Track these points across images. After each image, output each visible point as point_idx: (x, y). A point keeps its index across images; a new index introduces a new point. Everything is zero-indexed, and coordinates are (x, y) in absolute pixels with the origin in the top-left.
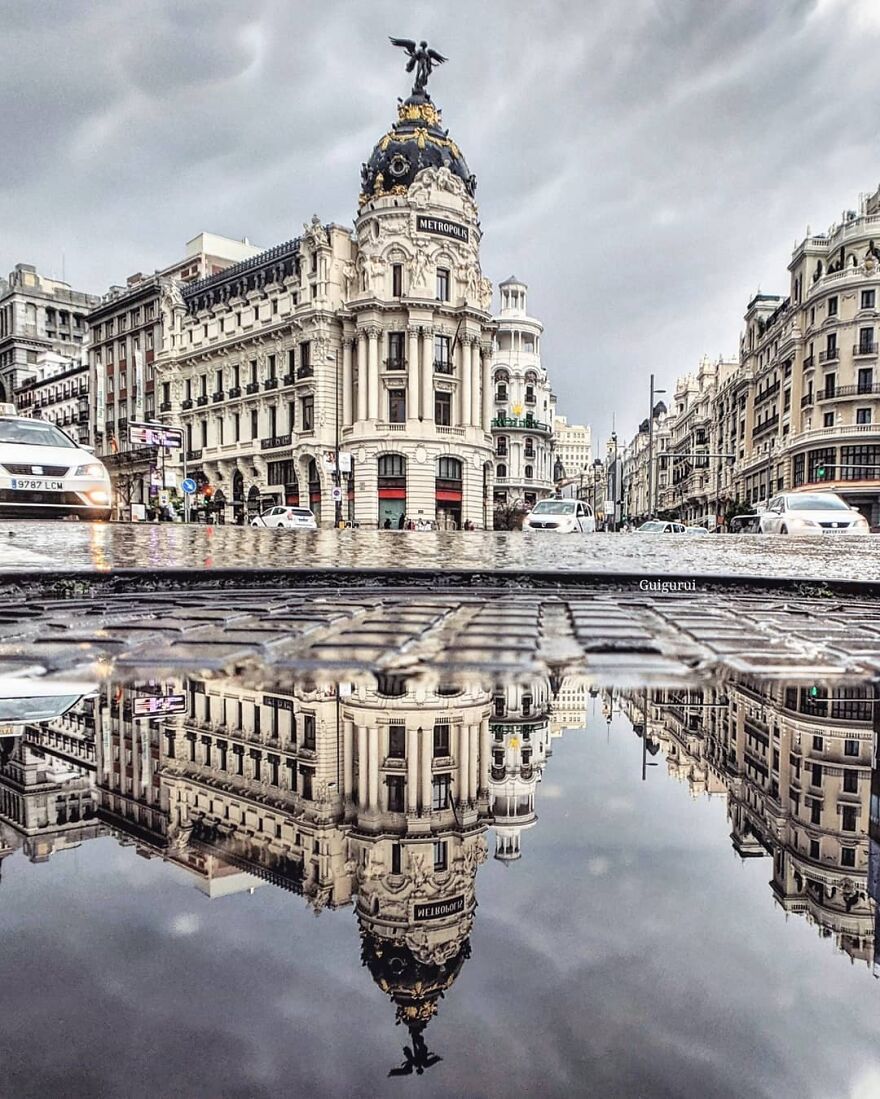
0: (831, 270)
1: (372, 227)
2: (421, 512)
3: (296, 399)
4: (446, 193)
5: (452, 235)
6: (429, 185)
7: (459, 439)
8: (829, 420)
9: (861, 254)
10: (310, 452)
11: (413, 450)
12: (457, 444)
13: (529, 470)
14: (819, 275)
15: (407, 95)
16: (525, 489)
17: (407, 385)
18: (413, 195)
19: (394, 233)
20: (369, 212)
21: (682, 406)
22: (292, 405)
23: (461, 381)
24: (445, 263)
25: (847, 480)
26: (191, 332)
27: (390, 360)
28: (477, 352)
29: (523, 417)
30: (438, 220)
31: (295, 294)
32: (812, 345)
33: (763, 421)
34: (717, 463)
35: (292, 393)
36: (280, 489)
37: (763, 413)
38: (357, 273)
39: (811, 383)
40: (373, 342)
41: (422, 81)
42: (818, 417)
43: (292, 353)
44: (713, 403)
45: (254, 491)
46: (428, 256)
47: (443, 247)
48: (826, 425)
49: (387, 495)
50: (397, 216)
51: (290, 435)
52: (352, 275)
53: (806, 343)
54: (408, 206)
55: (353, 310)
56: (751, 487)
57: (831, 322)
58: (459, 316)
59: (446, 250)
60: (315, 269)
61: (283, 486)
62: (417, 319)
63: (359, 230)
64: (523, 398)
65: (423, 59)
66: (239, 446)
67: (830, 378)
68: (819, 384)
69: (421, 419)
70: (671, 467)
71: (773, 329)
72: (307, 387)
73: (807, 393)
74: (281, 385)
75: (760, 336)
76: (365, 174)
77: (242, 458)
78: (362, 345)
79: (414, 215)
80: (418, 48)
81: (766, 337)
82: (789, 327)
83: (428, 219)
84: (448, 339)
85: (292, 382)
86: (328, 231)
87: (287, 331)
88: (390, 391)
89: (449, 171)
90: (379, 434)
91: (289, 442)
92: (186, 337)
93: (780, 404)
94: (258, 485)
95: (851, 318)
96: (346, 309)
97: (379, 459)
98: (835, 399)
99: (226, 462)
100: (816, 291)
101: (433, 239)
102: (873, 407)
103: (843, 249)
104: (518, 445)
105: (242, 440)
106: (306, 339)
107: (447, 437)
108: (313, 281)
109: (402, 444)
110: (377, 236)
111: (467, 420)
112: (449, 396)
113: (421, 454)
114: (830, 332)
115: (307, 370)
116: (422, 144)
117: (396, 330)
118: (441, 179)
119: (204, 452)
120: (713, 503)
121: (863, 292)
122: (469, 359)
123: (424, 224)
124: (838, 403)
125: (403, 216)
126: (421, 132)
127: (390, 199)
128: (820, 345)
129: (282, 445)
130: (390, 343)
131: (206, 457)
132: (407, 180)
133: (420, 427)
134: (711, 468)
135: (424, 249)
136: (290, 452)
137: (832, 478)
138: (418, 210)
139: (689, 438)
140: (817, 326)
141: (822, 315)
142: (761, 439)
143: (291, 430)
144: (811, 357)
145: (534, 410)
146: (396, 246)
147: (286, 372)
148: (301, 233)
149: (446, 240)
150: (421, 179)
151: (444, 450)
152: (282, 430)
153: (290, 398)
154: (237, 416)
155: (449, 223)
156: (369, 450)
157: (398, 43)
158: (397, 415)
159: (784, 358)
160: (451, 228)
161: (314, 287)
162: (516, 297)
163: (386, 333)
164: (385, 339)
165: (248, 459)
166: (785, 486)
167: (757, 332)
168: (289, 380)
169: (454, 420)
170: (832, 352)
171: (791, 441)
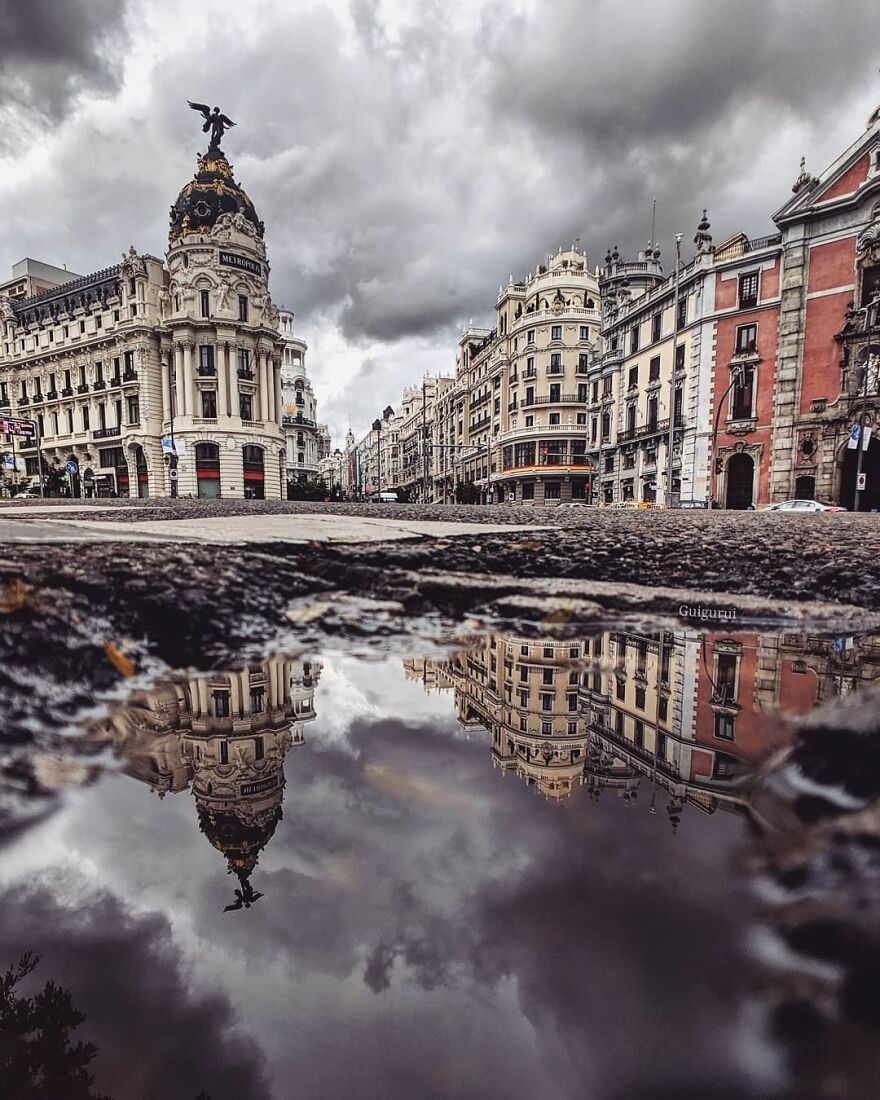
0: (530, 310)
1: (180, 259)
2: (233, 489)
3: (123, 398)
4: (242, 234)
5: (248, 269)
6: (229, 227)
7: (260, 431)
8: (529, 421)
9: (550, 299)
10: (139, 441)
11: (224, 440)
12: (259, 435)
13: (301, 457)
14: (520, 313)
15: (205, 151)
16: (299, 470)
17: (217, 389)
18: (215, 234)
19: (202, 265)
20: (178, 247)
21: (408, 409)
22: (119, 403)
23: (259, 385)
24: (243, 291)
25: (543, 465)
26: (23, 341)
27: (201, 367)
28: (271, 363)
29: (295, 415)
30: (238, 256)
31: (117, 312)
32: (515, 366)
33: (476, 422)
34: (439, 452)
35: (119, 393)
36: (112, 470)
37: (476, 416)
38: (170, 297)
39: (515, 394)
40: (187, 353)
41: (216, 141)
42: (521, 419)
43: (117, 361)
44: (435, 407)
45: (89, 472)
46: (229, 285)
47: (241, 278)
48: (527, 425)
49: (203, 475)
50: (203, 251)
51: (119, 427)
52: (166, 298)
53: (510, 364)
54: (213, 243)
55: (170, 326)
56: (468, 470)
57: (529, 350)
58: (256, 335)
59: (244, 281)
60: (133, 292)
61: (114, 469)
62: (223, 335)
63: (170, 261)
64: (294, 401)
65: (217, 122)
66: (73, 436)
67: (530, 391)
68: (522, 395)
69: (229, 415)
70: (401, 456)
71: (483, 354)
72: (131, 388)
73: (512, 401)
74: (108, 387)
75: (472, 358)
76: (173, 215)
77: (77, 445)
78: (178, 355)
79: (217, 250)
80: (212, 112)
81: (478, 359)
82: (497, 351)
83: (229, 255)
84: (247, 351)
85: (119, 384)
86: (143, 260)
87: (111, 343)
88: (203, 393)
89: (243, 217)
90: (196, 428)
91: (119, 433)
92: (19, 345)
93: (490, 408)
94: (92, 468)
95: (545, 347)
96: (162, 325)
97: (196, 447)
98: (534, 406)
99: (64, 449)
100: (518, 326)
101: (233, 272)
102: (560, 412)
103: (538, 295)
104: (292, 437)
105: (75, 431)
106: (131, 348)
107: (252, 430)
108: (132, 301)
109: (215, 435)
110: (186, 267)
111: (265, 416)
112: (250, 397)
113: (231, 443)
114: (529, 356)
115: (131, 374)
116: (220, 192)
117: (206, 344)
118: (238, 223)
119: (42, 441)
120: (437, 482)
121: (553, 327)
122: (265, 369)
123: (225, 258)
124: (537, 409)
125: (208, 251)
126: (219, 183)
127: (196, 238)
128: (522, 365)
129: (112, 436)
130: (201, 354)
131: (44, 445)
132: (210, 222)
133: (228, 421)
134: (434, 455)
135: (227, 279)
136: (120, 441)
137: (533, 464)
138: (221, 247)
139: (416, 433)
140: (520, 351)
141: (523, 343)
142: (475, 435)
143: (119, 423)
144: (516, 375)
145: (303, 410)
146: (202, 276)
147: (112, 375)
148: (120, 261)
149: (244, 273)
150: (221, 222)
151: (249, 440)
152: (111, 422)
153: (117, 397)
154: (70, 411)
155: (246, 259)
156: (188, 440)
157: (195, 106)
158: (210, 412)
159: (493, 375)
160: (247, 263)
161: (134, 307)
162: (285, 322)
163: (198, 346)
164: (198, 351)
165: (82, 447)
166: (497, 470)
167: (469, 354)
168: (115, 382)
169: (255, 416)
170: (531, 372)
171: (502, 437)
